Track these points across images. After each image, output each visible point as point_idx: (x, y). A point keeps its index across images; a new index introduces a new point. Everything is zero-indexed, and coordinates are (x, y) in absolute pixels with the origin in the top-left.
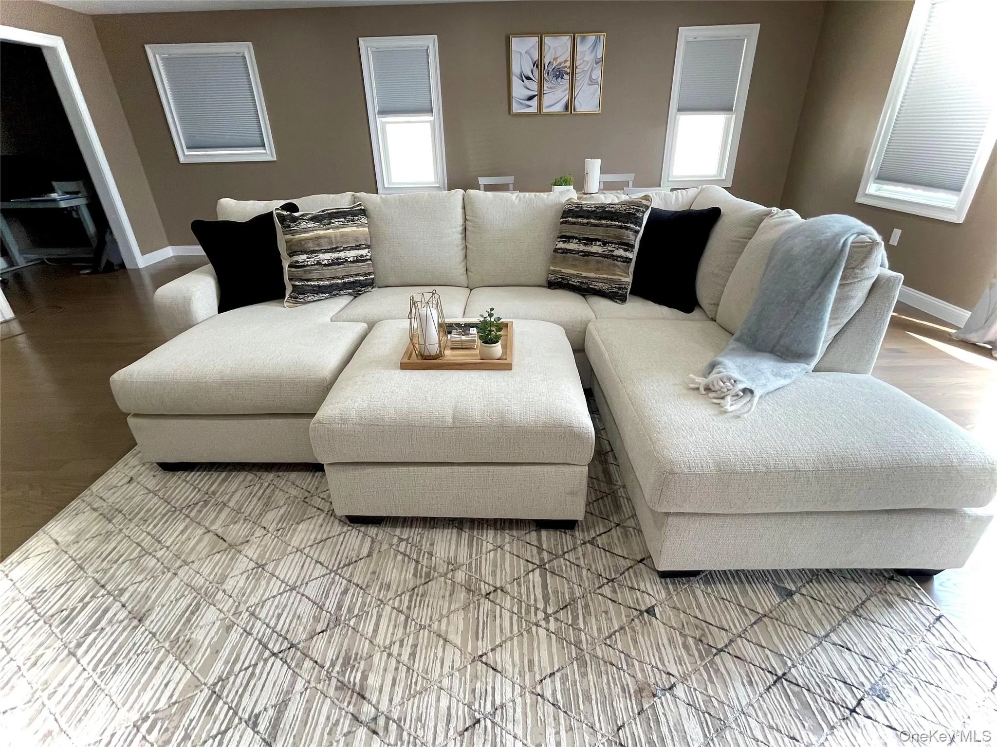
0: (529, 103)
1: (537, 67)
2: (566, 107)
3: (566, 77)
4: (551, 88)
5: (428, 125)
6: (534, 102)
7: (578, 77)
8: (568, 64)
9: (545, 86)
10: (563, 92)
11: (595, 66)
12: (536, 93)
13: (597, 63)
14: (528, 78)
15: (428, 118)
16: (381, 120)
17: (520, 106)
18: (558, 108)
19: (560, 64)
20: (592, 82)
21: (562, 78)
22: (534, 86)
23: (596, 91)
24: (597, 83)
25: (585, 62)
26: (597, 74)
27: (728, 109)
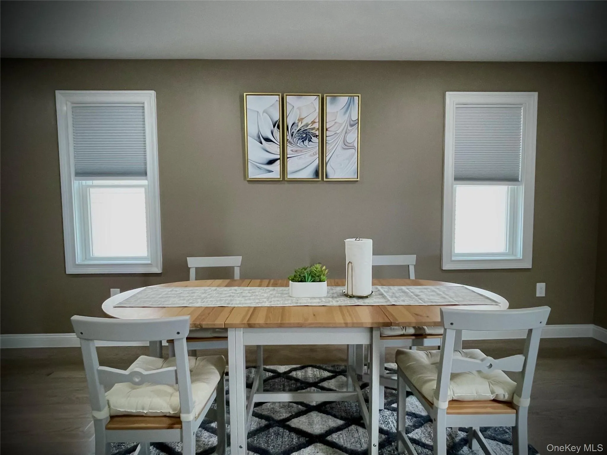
0: (269, 167)
1: (278, 127)
2: (317, 173)
3: (314, 139)
4: (296, 151)
5: (143, 190)
6: (276, 167)
7: (329, 140)
8: (317, 125)
9: (289, 149)
10: (311, 156)
11: (350, 128)
12: (278, 157)
13: (352, 126)
14: (267, 140)
15: (144, 182)
16: (77, 184)
17: (258, 171)
18: (307, 174)
19: (307, 125)
20: (347, 146)
21: (310, 141)
22: (275, 150)
23: (353, 155)
24: (353, 147)
25: (336, 125)
26: (353, 137)
27: (512, 179)
